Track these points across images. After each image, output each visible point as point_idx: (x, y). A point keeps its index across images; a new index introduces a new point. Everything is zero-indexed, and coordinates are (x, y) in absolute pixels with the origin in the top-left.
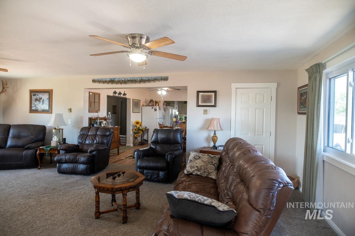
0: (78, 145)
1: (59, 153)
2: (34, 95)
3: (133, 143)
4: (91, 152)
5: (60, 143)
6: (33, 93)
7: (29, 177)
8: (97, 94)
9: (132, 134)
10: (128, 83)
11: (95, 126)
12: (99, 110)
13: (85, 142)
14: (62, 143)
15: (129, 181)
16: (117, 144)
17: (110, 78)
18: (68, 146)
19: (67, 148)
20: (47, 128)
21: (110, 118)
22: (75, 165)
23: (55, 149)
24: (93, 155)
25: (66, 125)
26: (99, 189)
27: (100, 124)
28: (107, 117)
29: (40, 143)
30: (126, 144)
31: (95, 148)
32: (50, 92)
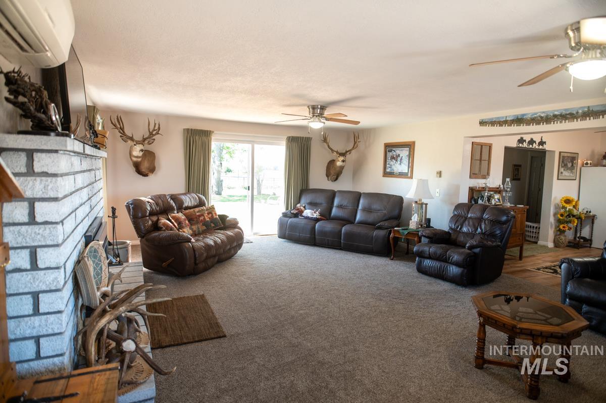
0: (449, 232)
1: (420, 241)
2: (390, 151)
3: (554, 242)
4: (471, 248)
5: (421, 225)
6: (389, 147)
7: (380, 269)
8: (486, 144)
9: (553, 223)
10: (554, 122)
11: (479, 203)
12: (488, 174)
13: (461, 229)
14: (425, 225)
15: (549, 321)
16: (519, 239)
17: (515, 115)
18: (433, 232)
19: (432, 236)
20: (405, 201)
21: (508, 190)
22: (443, 264)
23: (415, 234)
24: (474, 253)
25: (432, 198)
26: (487, 320)
27: (489, 200)
28: (502, 186)
29: (395, 222)
30: (538, 240)
31: (479, 242)
32: (410, 146)
